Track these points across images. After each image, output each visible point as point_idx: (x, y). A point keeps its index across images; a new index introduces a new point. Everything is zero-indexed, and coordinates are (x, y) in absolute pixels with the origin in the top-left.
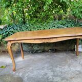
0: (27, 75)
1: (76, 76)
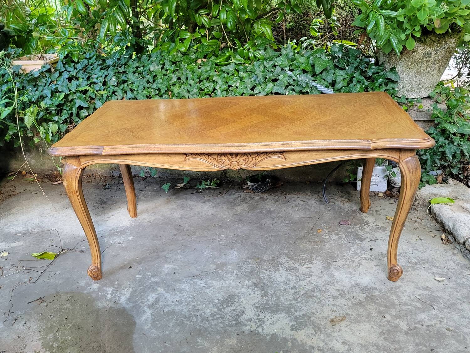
0: (152, 298)
1: (353, 313)
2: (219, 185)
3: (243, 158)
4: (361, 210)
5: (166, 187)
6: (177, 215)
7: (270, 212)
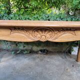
2: (30, 52)
3: (49, 34)
4: (77, 61)
5: (13, 53)
6: (15, 63)
7: (48, 62)
